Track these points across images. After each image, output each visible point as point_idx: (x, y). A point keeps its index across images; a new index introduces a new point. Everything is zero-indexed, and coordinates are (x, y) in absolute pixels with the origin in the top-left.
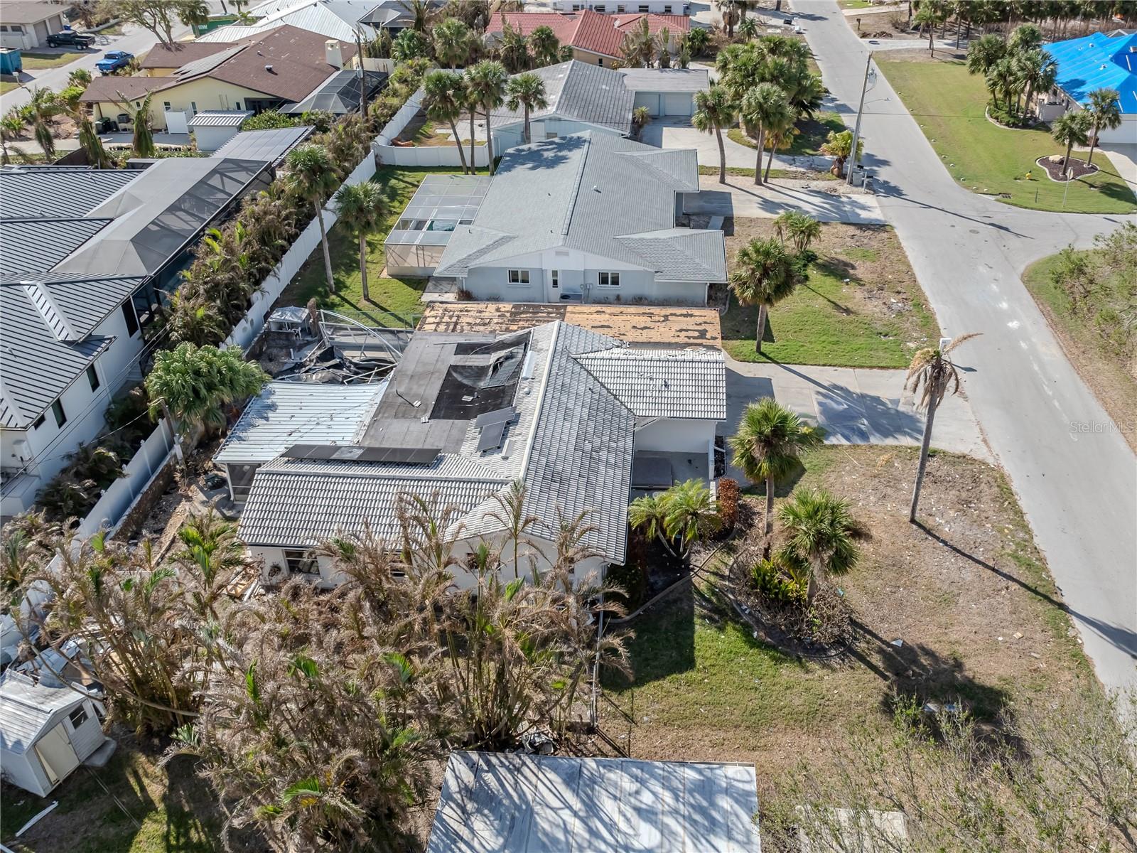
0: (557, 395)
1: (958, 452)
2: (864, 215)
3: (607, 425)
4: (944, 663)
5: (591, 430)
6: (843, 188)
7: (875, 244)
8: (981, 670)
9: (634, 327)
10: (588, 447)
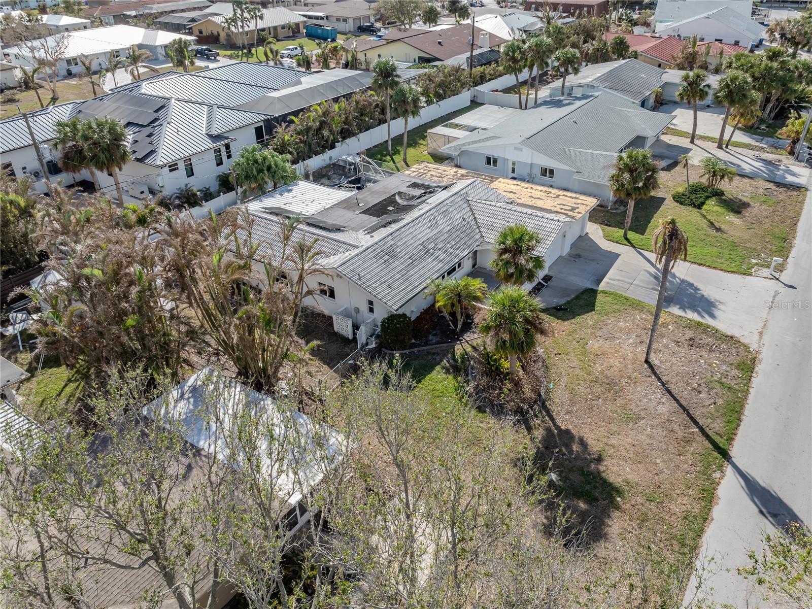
0: (436, 214)
1: (729, 334)
2: (790, 179)
3: (458, 239)
4: (589, 454)
5: (442, 238)
6: (787, 161)
7: (781, 197)
8: (615, 469)
9: (531, 197)
10: (430, 246)
